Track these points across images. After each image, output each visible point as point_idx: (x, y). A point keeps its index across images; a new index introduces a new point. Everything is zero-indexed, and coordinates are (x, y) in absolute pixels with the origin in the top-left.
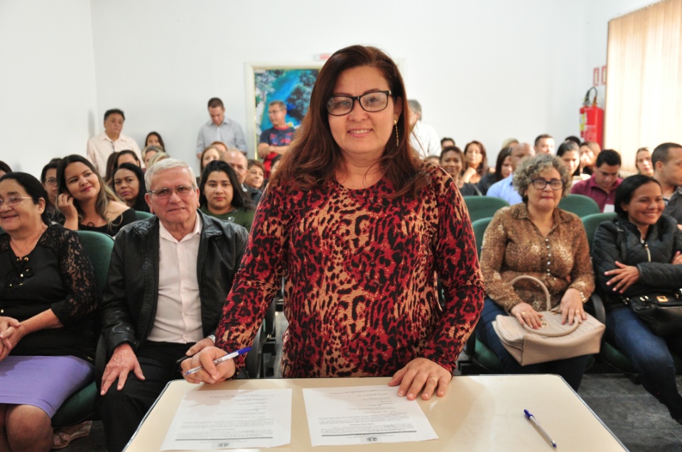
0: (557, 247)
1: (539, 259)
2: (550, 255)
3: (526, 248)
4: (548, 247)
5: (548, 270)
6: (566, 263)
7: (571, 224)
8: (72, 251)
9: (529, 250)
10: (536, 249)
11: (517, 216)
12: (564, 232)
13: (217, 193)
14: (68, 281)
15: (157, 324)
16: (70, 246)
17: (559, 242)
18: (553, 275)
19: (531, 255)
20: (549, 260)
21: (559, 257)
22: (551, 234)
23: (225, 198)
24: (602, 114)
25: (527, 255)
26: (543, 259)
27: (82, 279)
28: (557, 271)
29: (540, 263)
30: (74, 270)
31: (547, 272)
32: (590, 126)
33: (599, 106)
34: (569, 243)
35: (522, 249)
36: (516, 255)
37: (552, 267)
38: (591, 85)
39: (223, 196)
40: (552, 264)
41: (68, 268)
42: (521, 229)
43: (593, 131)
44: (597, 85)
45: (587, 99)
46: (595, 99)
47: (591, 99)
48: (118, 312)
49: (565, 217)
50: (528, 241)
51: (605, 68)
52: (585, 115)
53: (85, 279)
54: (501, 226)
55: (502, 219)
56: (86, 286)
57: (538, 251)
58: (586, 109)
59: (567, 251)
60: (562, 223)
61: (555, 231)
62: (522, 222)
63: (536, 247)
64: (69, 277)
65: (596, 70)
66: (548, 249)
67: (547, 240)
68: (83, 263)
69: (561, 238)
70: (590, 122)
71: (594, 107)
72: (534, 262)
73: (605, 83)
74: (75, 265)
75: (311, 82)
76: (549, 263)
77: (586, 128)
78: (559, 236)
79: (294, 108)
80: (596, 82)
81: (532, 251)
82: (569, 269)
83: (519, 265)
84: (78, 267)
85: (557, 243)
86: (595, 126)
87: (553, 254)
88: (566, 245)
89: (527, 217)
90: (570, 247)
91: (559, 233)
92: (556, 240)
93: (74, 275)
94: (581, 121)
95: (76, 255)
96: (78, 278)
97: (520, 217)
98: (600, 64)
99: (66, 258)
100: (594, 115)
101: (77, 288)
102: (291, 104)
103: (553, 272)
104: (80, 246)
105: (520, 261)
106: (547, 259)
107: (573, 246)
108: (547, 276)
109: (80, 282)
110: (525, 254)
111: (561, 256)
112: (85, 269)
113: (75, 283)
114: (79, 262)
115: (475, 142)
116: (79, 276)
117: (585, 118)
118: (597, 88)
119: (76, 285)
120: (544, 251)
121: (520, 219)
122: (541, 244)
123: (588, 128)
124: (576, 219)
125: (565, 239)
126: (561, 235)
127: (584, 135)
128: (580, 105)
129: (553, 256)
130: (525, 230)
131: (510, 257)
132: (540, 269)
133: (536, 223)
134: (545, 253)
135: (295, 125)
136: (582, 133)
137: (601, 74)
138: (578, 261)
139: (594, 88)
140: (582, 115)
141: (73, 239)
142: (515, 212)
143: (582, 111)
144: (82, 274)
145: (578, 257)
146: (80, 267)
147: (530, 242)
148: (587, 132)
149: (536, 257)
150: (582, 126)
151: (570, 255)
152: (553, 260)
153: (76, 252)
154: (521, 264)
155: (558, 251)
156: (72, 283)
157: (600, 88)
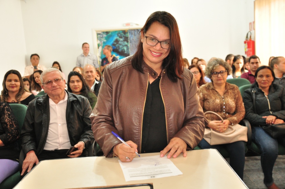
0: (228, 100)
1: (219, 105)
2: (224, 103)
3: (213, 101)
4: (223, 100)
5: (224, 110)
6: (232, 106)
7: (234, 89)
8: (7, 112)
9: (215, 102)
10: (218, 101)
11: (209, 88)
12: (231, 93)
13: (75, 86)
14: (5, 125)
15: (47, 141)
16: (6, 110)
17: (228, 97)
18: (226, 113)
19: (216, 104)
20: (224, 106)
21: (228, 104)
22: (224, 94)
23: (79, 88)
24: (254, 43)
25: (214, 104)
26: (222, 105)
27: (12, 124)
28: (228, 110)
29: (220, 107)
30: (8, 120)
31: (224, 111)
32: (249, 49)
33: (252, 39)
34: (233, 98)
35: (211, 102)
36: (209, 104)
37: (226, 108)
38: (249, 30)
39: (78, 87)
40: (226, 107)
41: (5, 120)
42: (211, 93)
43: (250, 51)
44: (251, 30)
45: (247, 37)
46: (251, 36)
47: (249, 37)
48: (29, 137)
49: (230, 87)
50: (214, 98)
51: (254, 22)
52: (247, 44)
53: (13, 124)
54: (201, 93)
55: (201, 90)
56: (14, 127)
57: (219, 102)
58: (247, 41)
59: (232, 101)
60: (229, 89)
61: (226, 93)
62: (211, 91)
63: (218, 100)
64: (6, 123)
65: (250, 24)
66: (223, 101)
67: (223, 97)
68: (12, 118)
69: (229, 95)
70: (249, 47)
71: (250, 40)
72: (218, 107)
73: (254, 29)
74: (8, 119)
75: (122, 36)
76: (224, 107)
77: (247, 50)
78: (228, 95)
79: (115, 48)
80: (251, 29)
81: (216, 102)
82: (234, 109)
83: (211, 109)
84: (10, 119)
85: (228, 98)
86: (251, 49)
87: (226, 103)
88: (231, 98)
89: (213, 88)
90: (233, 99)
91: (228, 93)
92: (227, 96)
93: (8, 123)
94: (245, 47)
95: (9, 114)
96: (10, 124)
97: (210, 88)
98: (252, 21)
99: (4, 115)
100: (250, 44)
101: (10, 128)
102: (114, 47)
103: (227, 111)
104: (10, 110)
105: (211, 107)
106: (223, 105)
107: (235, 99)
108: (224, 113)
109: (11, 125)
110: (213, 104)
111: (229, 103)
112: (13, 120)
113: (9, 126)
114: (10, 117)
115: (195, 58)
116: (11, 123)
117: (246, 45)
118: (251, 32)
119: (10, 127)
120: (222, 102)
121: (210, 89)
122: (220, 99)
123: (248, 50)
124: (236, 87)
125: (231, 96)
126: (229, 94)
127: (247, 53)
128: (244, 39)
129: (226, 104)
130: (212, 94)
131: (207, 105)
132: (220, 110)
133: (217, 90)
134: (222, 103)
135: (116, 56)
136: (246, 52)
137: (252, 25)
138: (237, 105)
139: (250, 32)
140: (245, 44)
141: (7, 107)
142: (208, 86)
143: (245, 42)
144: (12, 122)
145: (237, 103)
146: (11, 119)
147: (215, 98)
148: (248, 52)
149: (218, 105)
150: (245, 49)
151: (233, 103)
152: (226, 105)
153: (9, 113)
154: (212, 108)
155: (228, 101)
156: (8, 126)
157: (252, 32)
